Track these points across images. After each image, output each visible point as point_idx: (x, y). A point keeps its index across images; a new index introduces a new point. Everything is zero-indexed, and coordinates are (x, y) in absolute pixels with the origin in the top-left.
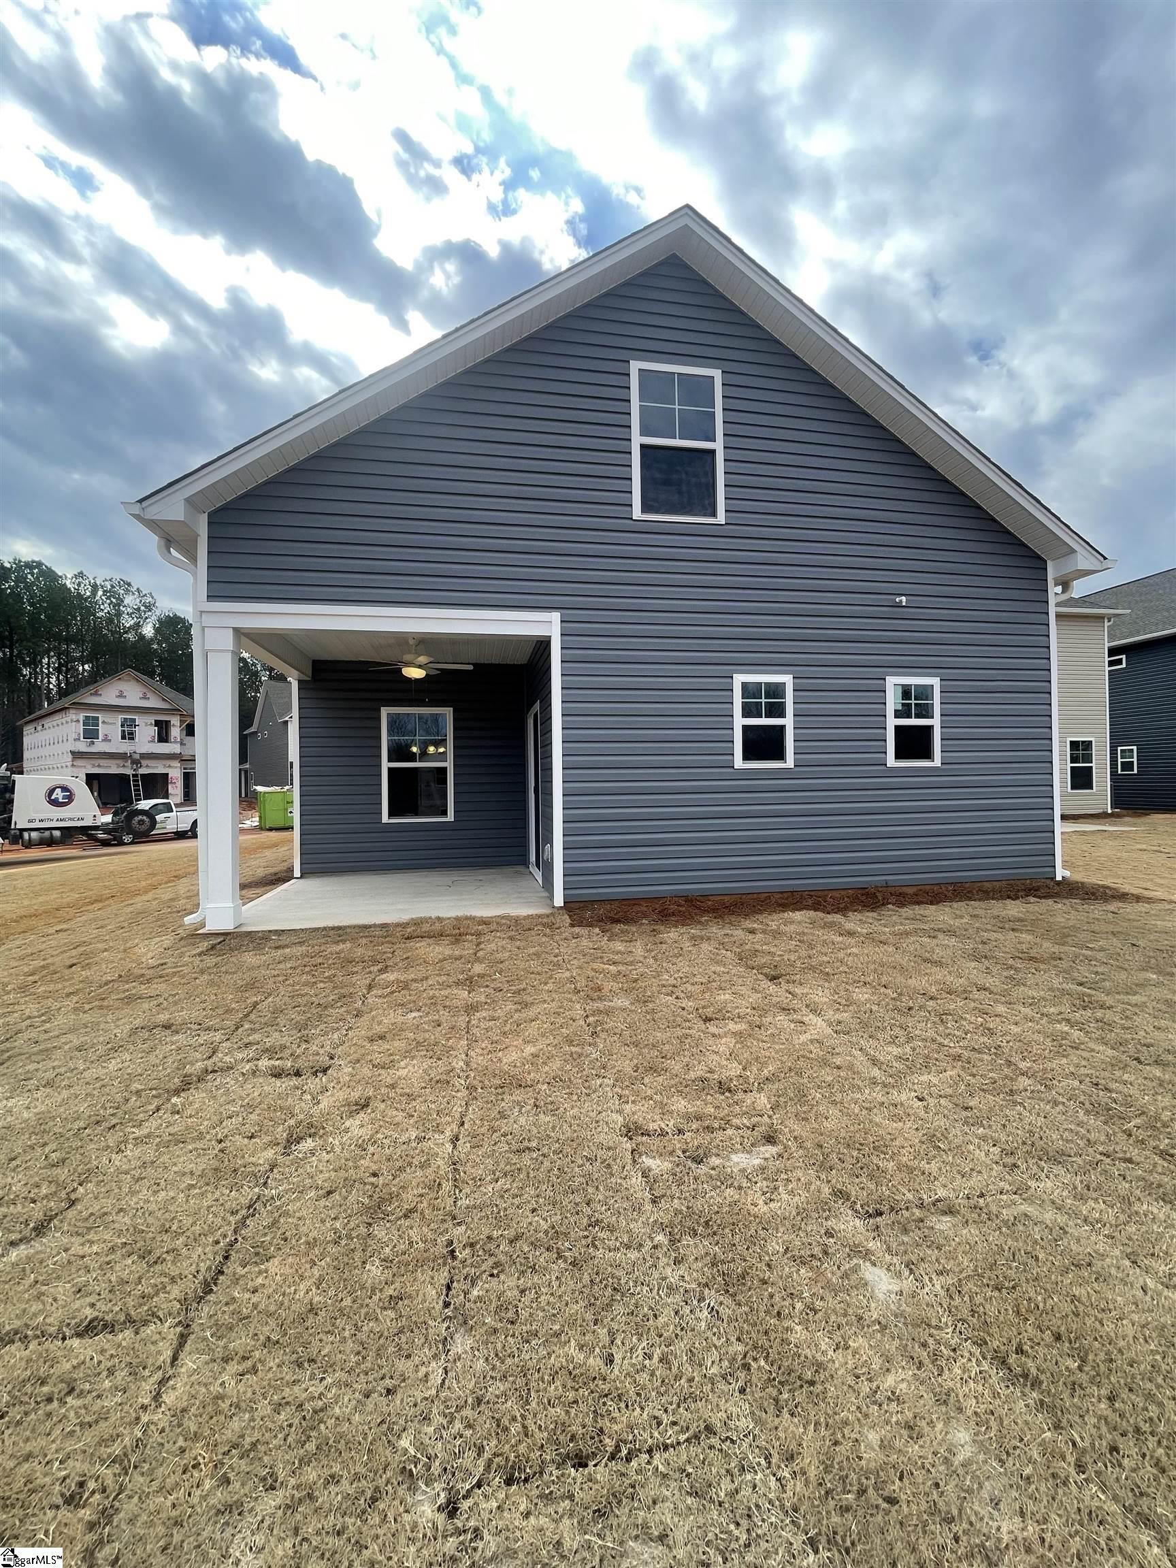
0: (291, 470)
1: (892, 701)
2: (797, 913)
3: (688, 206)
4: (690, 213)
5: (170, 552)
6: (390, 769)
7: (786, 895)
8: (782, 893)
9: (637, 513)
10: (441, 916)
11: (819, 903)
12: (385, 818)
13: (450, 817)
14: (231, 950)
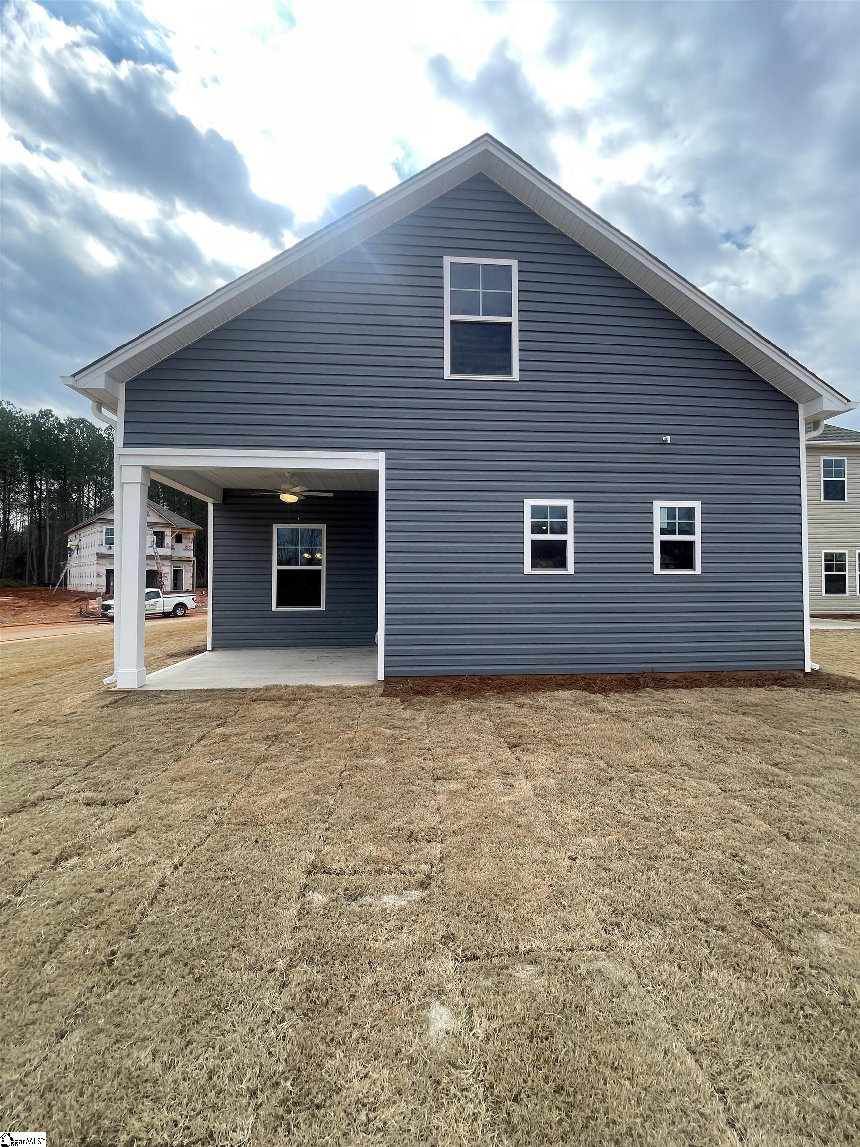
0: (186, 349)
1: (659, 520)
2: (567, 692)
3: (487, 135)
4: (489, 140)
5: (100, 412)
6: (279, 571)
7: (566, 677)
8: (563, 675)
9: (447, 374)
10: (289, 684)
11: (588, 685)
12: (274, 607)
13: (323, 607)
14: (128, 704)
